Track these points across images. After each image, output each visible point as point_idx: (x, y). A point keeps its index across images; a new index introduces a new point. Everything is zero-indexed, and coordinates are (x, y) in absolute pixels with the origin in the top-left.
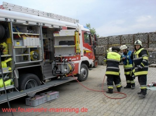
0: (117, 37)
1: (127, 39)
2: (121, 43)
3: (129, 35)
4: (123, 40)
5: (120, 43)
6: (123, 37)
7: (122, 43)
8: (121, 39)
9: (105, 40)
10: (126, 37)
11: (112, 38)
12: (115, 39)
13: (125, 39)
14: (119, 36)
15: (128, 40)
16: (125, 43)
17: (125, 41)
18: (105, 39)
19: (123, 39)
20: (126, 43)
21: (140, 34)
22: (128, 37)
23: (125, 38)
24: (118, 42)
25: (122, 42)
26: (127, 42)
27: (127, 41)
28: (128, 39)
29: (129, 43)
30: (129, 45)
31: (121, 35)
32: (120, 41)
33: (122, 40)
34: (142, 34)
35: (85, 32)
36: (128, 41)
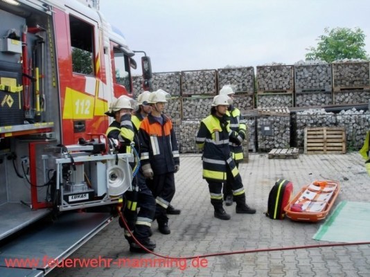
0: (170, 77)
1: (197, 83)
2: (181, 93)
3: (202, 71)
4: (189, 85)
5: (178, 93)
6: (189, 77)
7: (183, 93)
8: (183, 81)
9: (138, 83)
10: (197, 78)
11: (157, 78)
12: (164, 82)
13: (192, 83)
14: (177, 73)
15: (201, 85)
16: (193, 93)
17: (192, 87)
18: (139, 80)
19: (188, 81)
20: (197, 93)
21: (234, 70)
22: (202, 77)
23: (194, 78)
24: (174, 90)
25: (184, 90)
26: (199, 90)
27: (199, 87)
28: (202, 83)
29: (203, 94)
30: (204, 100)
31: (183, 72)
32: (178, 88)
33: (184, 85)
34: (240, 69)
35: (116, 45)
36: (202, 88)
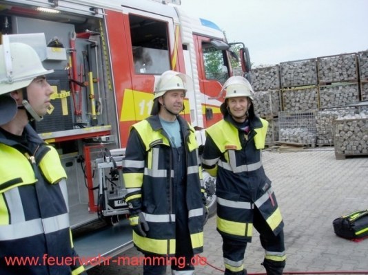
0: (305, 65)
1: (336, 69)
2: (318, 81)
3: (341, 56)
4: (326, 72)
5: (315, 81)
6: (326, 63)
7: (321, 81)
8: (320, 68)
9: (272, 74)
10: (335, 63)
11: (291, 67)
12: (299, 70)
13: (330, 69)
14: (313, 60)
15: (340, 71)
16: (331, 80)
17: (330, 74)
18: (272, 70)
19: (326, 68)
20: (335, 80)
22: (340, 62)
23: (331, 64)
24: (310, 79)
25: (321, 78)
26: (338, 77)
27: (337, 73)
28: (341, 68)
29: (343, 81)
30: (344, 87)
31: (319, 59)
32: (315, 76)
33: (321, 72)
35: (207, 39)
36: (341, 74)
